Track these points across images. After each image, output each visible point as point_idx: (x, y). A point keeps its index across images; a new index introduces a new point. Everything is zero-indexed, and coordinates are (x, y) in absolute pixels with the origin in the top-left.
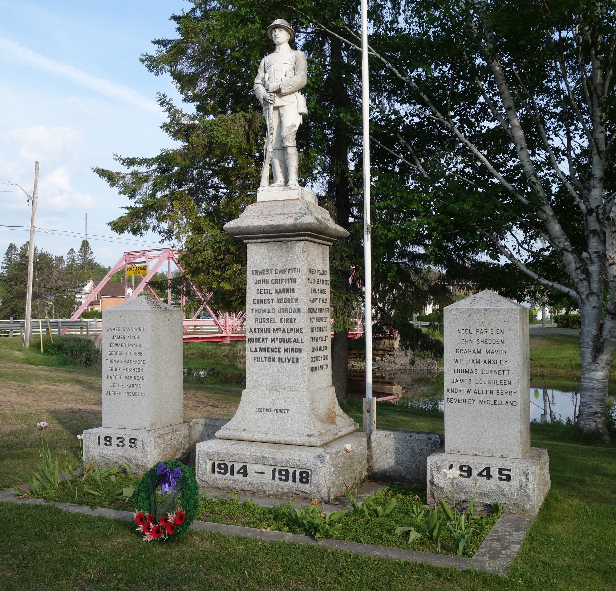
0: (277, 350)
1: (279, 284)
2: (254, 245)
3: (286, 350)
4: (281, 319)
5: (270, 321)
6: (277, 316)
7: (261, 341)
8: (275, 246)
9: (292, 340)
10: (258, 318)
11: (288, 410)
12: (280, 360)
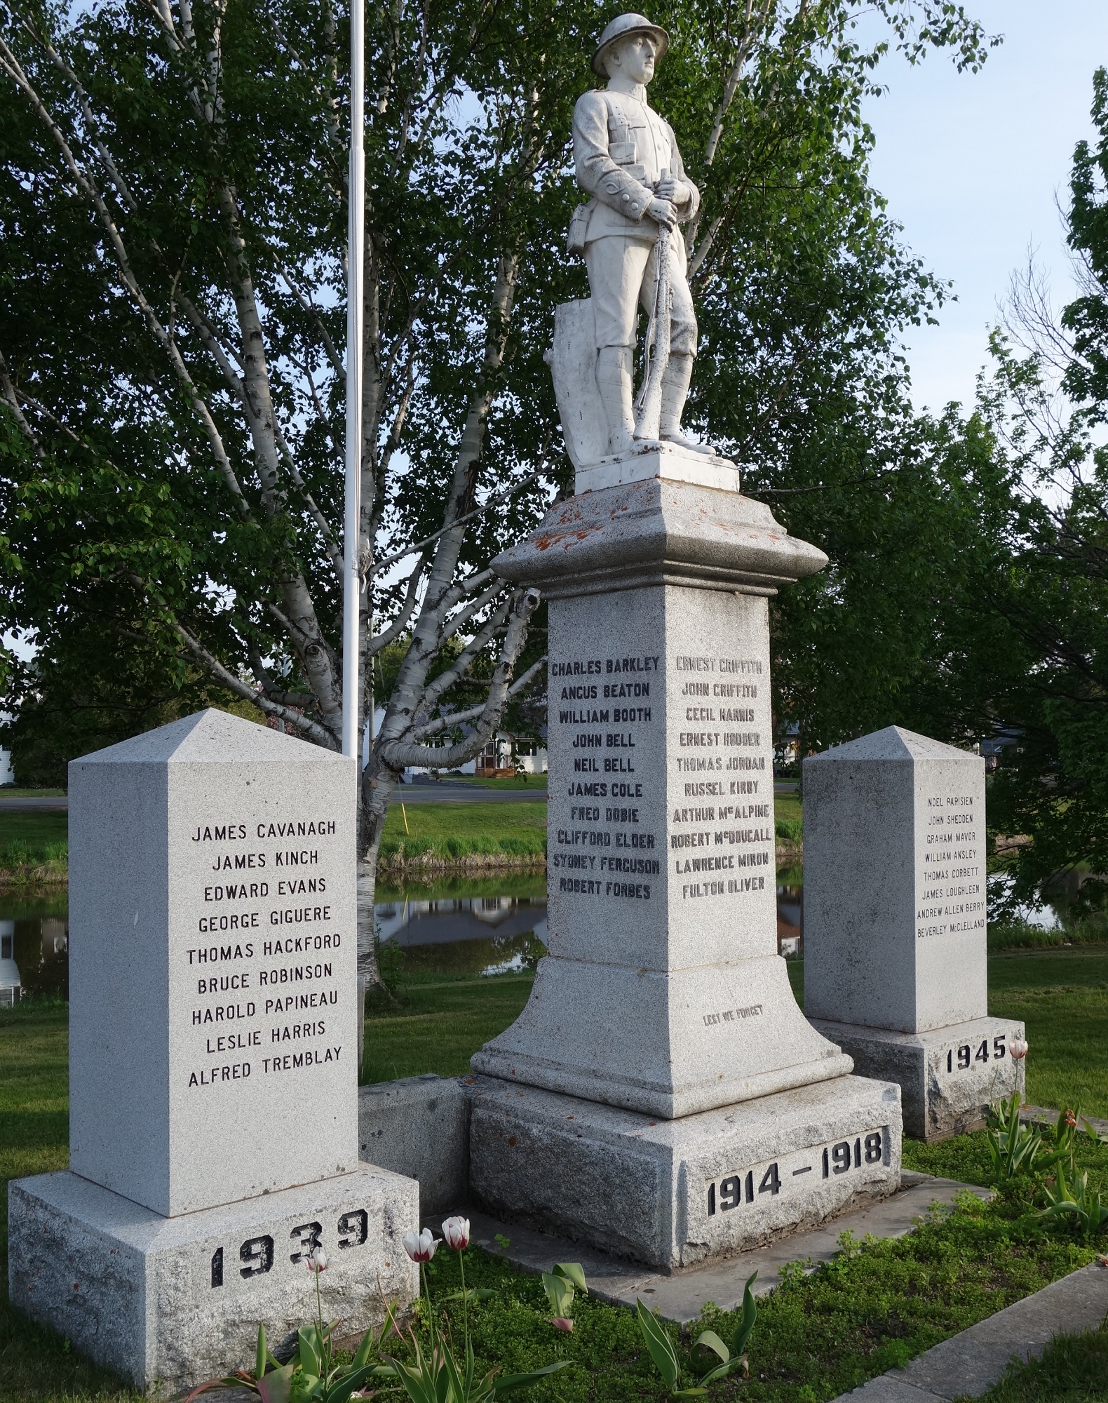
0: (726, 862)
1: (726, 698)
2: (678, 591)
3: (742, 862)
4: (733, 785)
5: (712, 789)
6: (724, 778)
7: (696, 842)
8: (718, 600)
9: (752, 835)
10: (691, 782)
11: (760, 1006)
12: (733, 887)
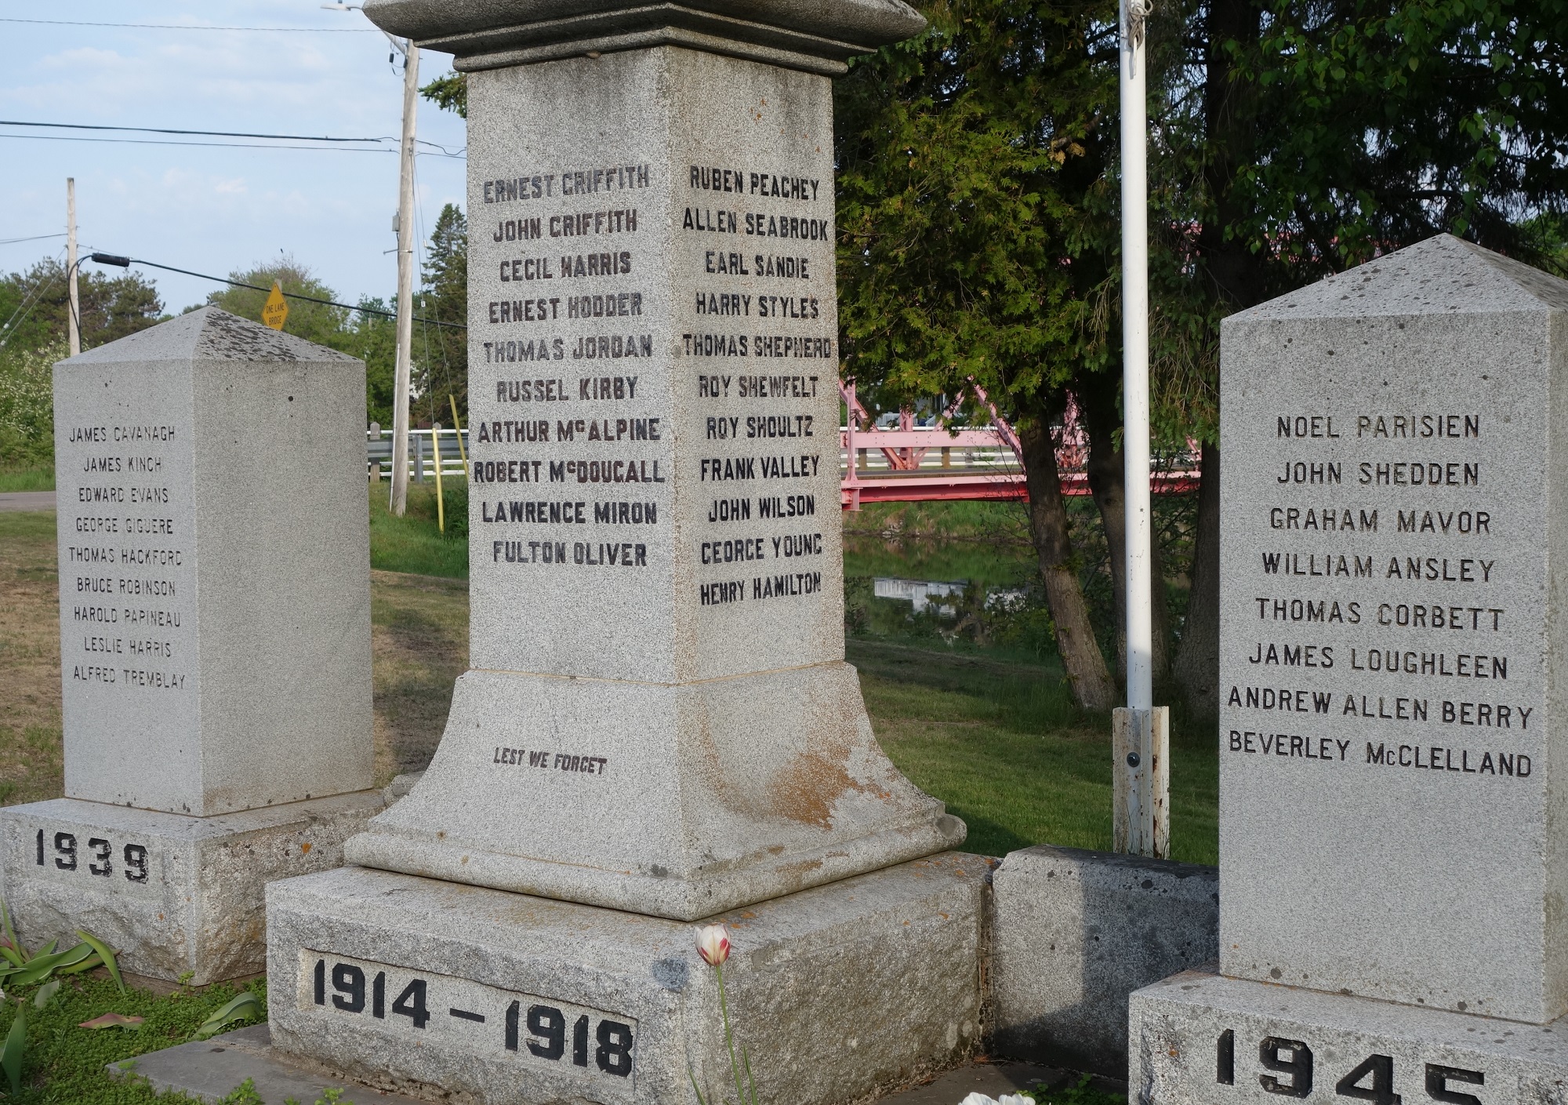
0: (571, 512)
1: (575, 238)
2: (489, 78)
3: (602, 514)
4: (584, 384)
5: (546, 390)
6: (568, 372)
7: (516, 475)
8: (560, 76)
9: (623, 471)
10: (506, 379)
11: (603, 761)
12: (582, 554)
